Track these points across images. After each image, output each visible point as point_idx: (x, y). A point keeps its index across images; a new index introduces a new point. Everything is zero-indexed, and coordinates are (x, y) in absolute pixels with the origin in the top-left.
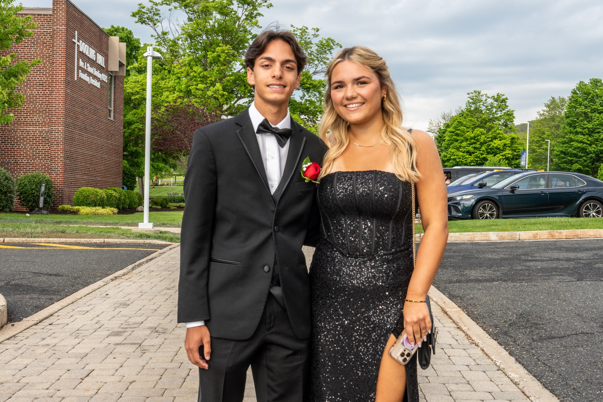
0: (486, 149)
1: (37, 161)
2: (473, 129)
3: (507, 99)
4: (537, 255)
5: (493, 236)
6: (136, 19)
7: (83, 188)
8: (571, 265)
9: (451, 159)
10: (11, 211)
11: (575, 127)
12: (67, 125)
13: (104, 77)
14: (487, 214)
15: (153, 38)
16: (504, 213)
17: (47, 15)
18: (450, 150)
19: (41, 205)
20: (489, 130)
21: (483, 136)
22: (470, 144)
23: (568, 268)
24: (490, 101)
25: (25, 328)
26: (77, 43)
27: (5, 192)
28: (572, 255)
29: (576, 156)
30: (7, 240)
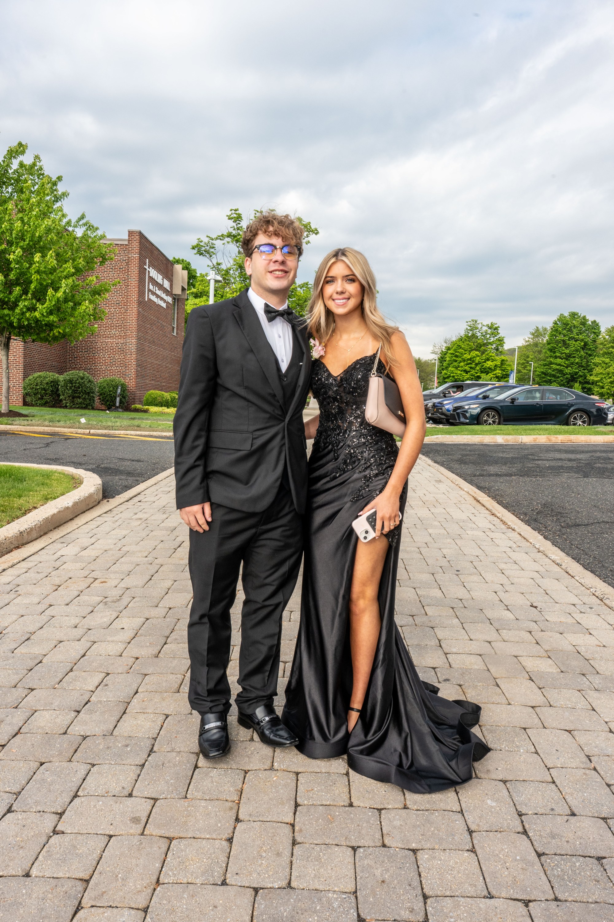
0: (480, 369)
1: (114, 368)
2: (470, 352)
3: (499, 327)
4: (542, 455)
5: (500, 439)
6: (195, 251)
7: (151, 391)
8: (574, 464)
9: (450, 376)
10: (93, 409)
11: (554, 352)
12: (139, 339)
13: (169, 299)
14: (490, 421)
15: (209, 268)
16: (505, 421)
17: (123, 245)
18: (450, 368)
19: (118, 404)
20: (483, 353)
21: (478, 358)
22: (467, 364)
23: (573, 467)
24: (485, 328)
25: (118, 504)
26: (148, 269)
27: (89, 393)
28: (572, 456)
29: (554, 376)
30: (92, 431)
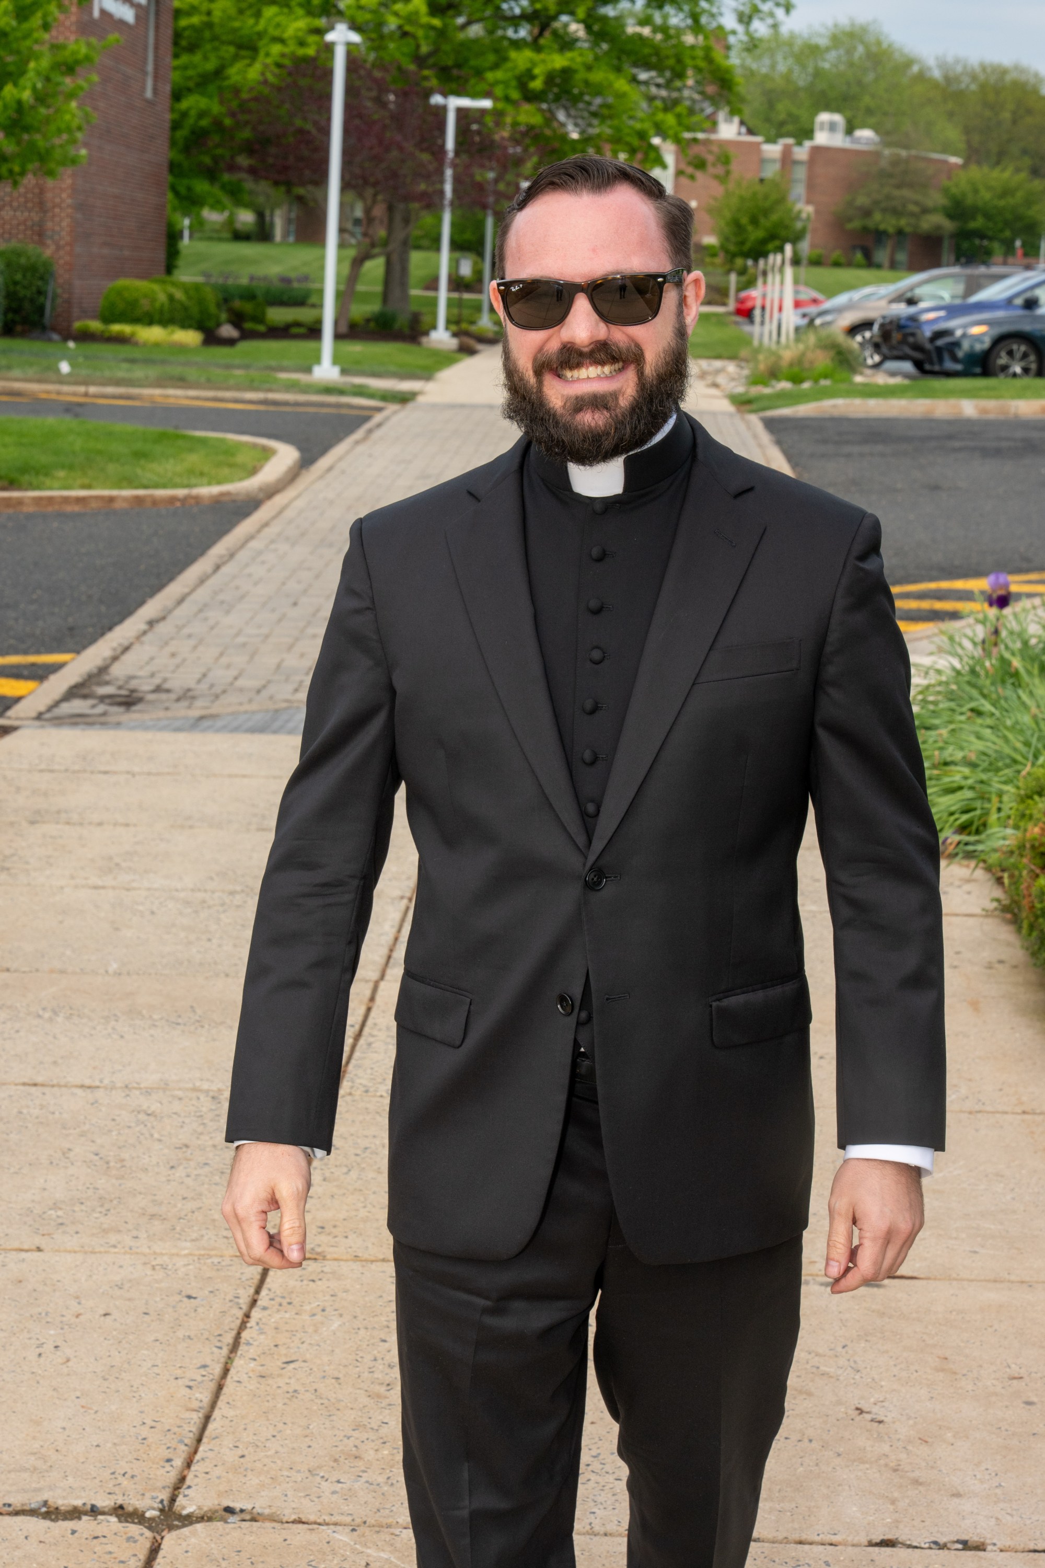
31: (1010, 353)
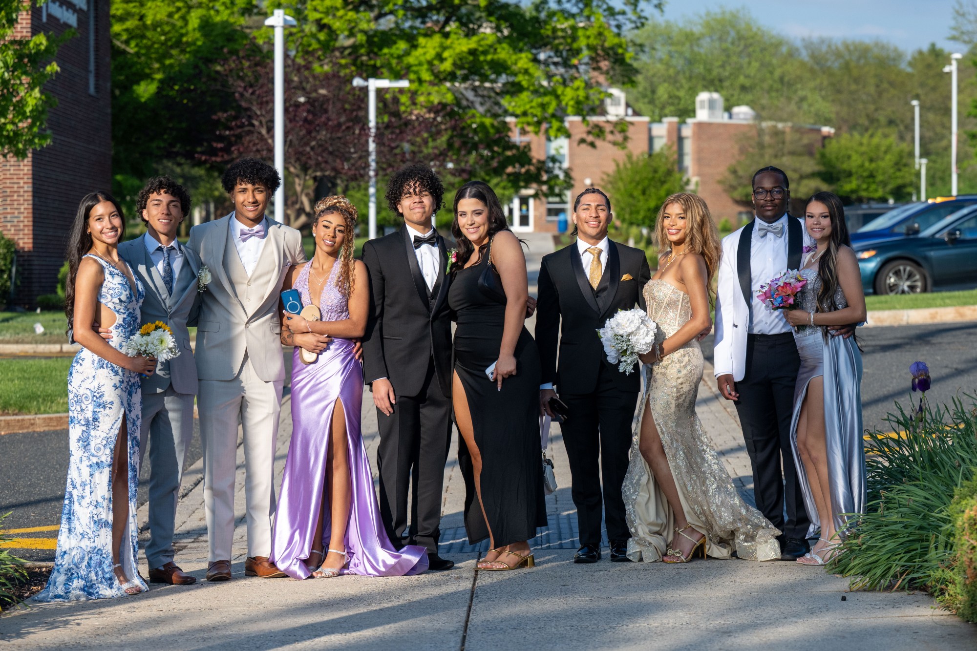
13: (82, 1)
14: (905, 285)
16: (935, 284)
31: (897, 273)
